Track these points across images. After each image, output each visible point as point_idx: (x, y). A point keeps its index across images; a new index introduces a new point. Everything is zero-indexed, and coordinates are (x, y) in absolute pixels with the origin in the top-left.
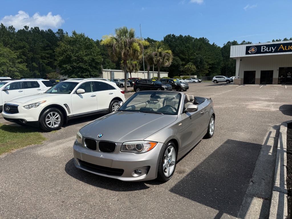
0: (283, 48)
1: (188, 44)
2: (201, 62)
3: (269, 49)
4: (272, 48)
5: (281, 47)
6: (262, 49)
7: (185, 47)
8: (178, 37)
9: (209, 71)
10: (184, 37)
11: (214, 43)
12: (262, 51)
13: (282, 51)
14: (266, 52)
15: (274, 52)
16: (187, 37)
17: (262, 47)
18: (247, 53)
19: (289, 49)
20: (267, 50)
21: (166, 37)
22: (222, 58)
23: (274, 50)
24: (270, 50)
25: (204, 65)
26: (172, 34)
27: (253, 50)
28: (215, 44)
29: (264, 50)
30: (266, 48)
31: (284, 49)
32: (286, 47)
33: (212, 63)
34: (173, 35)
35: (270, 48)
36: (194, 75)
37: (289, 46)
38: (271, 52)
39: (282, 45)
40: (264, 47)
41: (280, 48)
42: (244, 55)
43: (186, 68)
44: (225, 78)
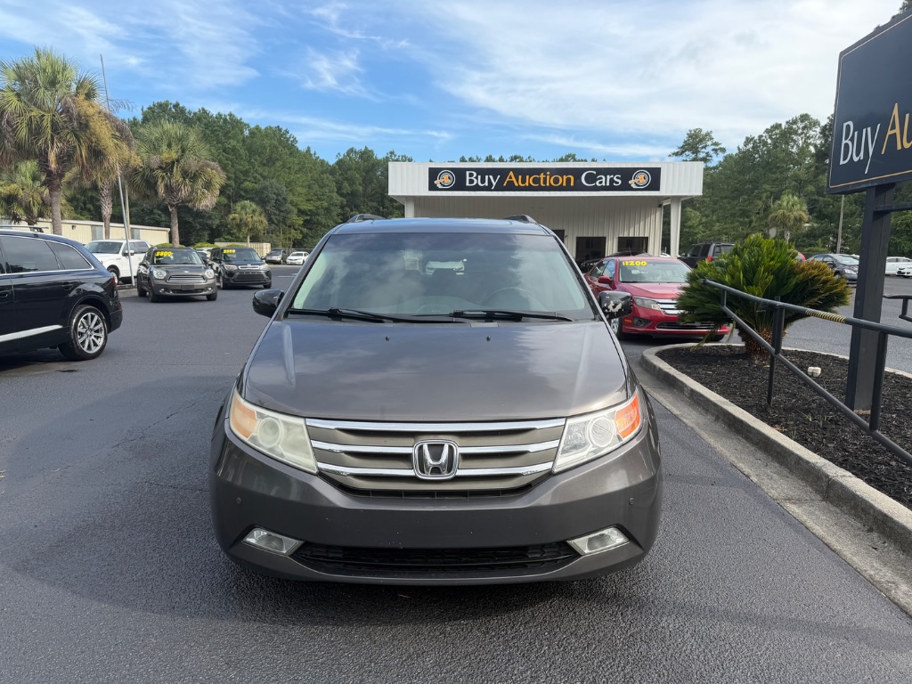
0: (514, 179)
2: (279, 204)
3: (483, 181)
4: (491, 177)
5: (511, 178)
6: (468, 178)
7: (224, 151)
8: (195, 114)
9: (301, 232)
12: (468, 184)
13: (511, 187)
14: (477, 188)
15: (497, 189)
16: (225, 120)
17: (468, 173)
18: (432, 187)
19: (527, 184)
20: (480, 184)
21: (149, 108)
22: (337, 199)
23: (494, 184)
24: (486, 184)
25: (288, 212)
26: (174, 102)
27: (446, 179)
28: (312, 152)
29: (471, 181)
30: (477, 178)
31: (516, 184)
32: (520, 177)
33: (310, 210)
34: (176, 106)
35: (487, 177)
36: (263, 241)
37: (527, 177)
38: (488, 188)
39: (511, 173)
40: (471, 175)
41: (508, 179)
42: (424, 191)
43: (234, 219)
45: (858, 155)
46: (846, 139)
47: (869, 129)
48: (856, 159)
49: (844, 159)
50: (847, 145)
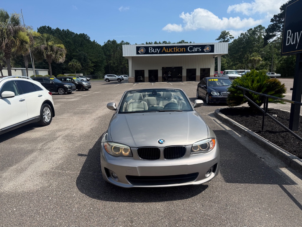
0: (165, 50)
1: (68, 40)
2: (85, 60)
3: (155, 51)
4: (157, 49)
5: (164, 49)
6: (150, 50)
8: (55, 30)
9: (93, 69)
10: (61, 30)
11: (94, 40)
12: (150, 52)
13: (164, 53)
14: (153, 53)
15: (159, 53)
16: (66, 31)
17: (149, 48)
18: (138, 53)
19: (170, 51)
20: (154, 52)
21: (40, 28)
22: (104, 57)
23: (159, 51)
24: (156, 52)
25: (88, 62)
26: (47, 26)
27: (142, 50)
28: (95, 42)
29: (151, 51)
30: (153, 50)
31: (166, 52)
32: (167, 49)
33: (95, 61)
35: (156, 49)
36: (80, 73)
37: (170, 49)
38: (156, 53)
39: (164, 48)
40: (151, 49)
41: (163, 50)
42: (135, 54)
43: (70, 65)
44: (116, 77)
45: (293, 42)
46: (288, 36)
47: (297, 33)
48: (292, 43)
49: (287, 44)
50: (289, 39)
